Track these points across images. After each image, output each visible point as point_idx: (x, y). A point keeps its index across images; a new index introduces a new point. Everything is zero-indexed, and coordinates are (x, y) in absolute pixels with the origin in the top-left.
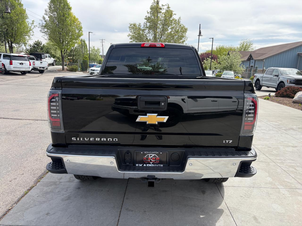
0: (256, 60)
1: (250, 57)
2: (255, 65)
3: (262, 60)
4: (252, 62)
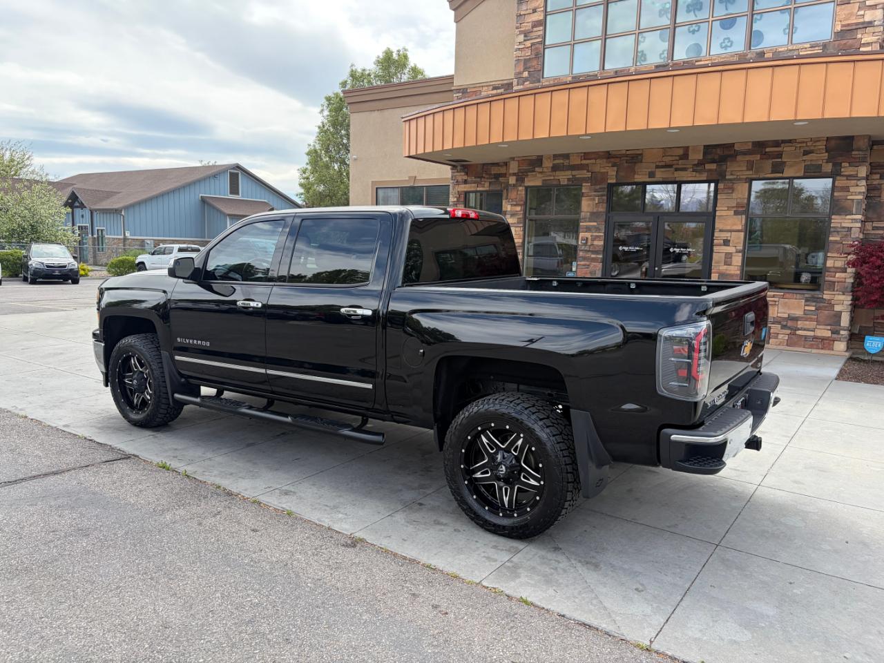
0: (96, 210)
1: (70, 201)
2: (95, 224)
3: (116, 210)
4: (83, 216)
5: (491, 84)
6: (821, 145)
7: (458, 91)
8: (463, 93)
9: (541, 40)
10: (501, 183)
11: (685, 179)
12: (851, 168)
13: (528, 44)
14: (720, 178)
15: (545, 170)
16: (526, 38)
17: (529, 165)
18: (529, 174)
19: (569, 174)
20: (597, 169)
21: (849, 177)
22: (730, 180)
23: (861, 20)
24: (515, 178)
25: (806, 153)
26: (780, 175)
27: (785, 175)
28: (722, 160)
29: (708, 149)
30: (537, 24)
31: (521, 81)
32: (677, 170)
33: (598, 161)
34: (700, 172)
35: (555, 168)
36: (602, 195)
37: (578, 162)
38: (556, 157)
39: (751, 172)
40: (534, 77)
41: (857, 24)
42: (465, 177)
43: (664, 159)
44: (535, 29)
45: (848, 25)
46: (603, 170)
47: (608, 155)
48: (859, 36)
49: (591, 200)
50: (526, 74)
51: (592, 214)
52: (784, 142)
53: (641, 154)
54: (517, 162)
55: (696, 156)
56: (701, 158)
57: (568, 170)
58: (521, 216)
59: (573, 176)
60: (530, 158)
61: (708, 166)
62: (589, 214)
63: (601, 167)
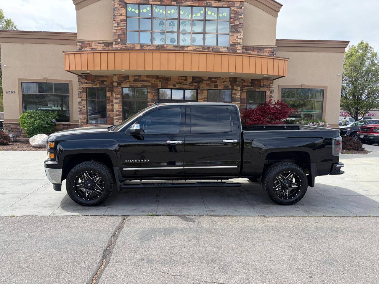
5: (97, 41)
6: (228, 79)
7: (79, 42)
8: (82, 43)
9: (125, 27)
10: (105, 85)
11: (186, 88)
12: (237, 88)
13: (119, 28)
14: (198, 88)
15: (130, 81)
16: (118, 25)
17: (123, 78)
18: (123, 82)
19: (141, 83)
20: (153, 82)
21: (236, 90)
22: (202, 89)
23: (237, 42)
24: (116, 83)
25: (224, 82)
26: (217, 89)
27: (218, 89)
28: (199, 82)
29: (194, 78)
30: (123, 20)
31: (117, 43)
32: (183, 85)
33: (153, 79)
34: (192, 86)
35: (135, 80)
36: (156, 93)
37: (145, 79)
38: (135, 76)
39: (208, 87)
40: (123, 42)
41: (236, 43)
42: (86, 81)
43: (179, 80)
44: (122, 22)
45: (233, 43)
46: (155, 83)
47: (157, 77)
48: (237, 47)
49: (151, 94)
50: (119, 40)
51: (152, 99)
52: (217, 78)
53: (170, 78)
54: (117, 77)
55: (190, 80)
56: (192, 81)
57: (140, 82)
58: (121, 99)
59: (143, 84)
60: (123, 75)
61: (194, 84)
62: (151, 99)
63: (155, 81)
